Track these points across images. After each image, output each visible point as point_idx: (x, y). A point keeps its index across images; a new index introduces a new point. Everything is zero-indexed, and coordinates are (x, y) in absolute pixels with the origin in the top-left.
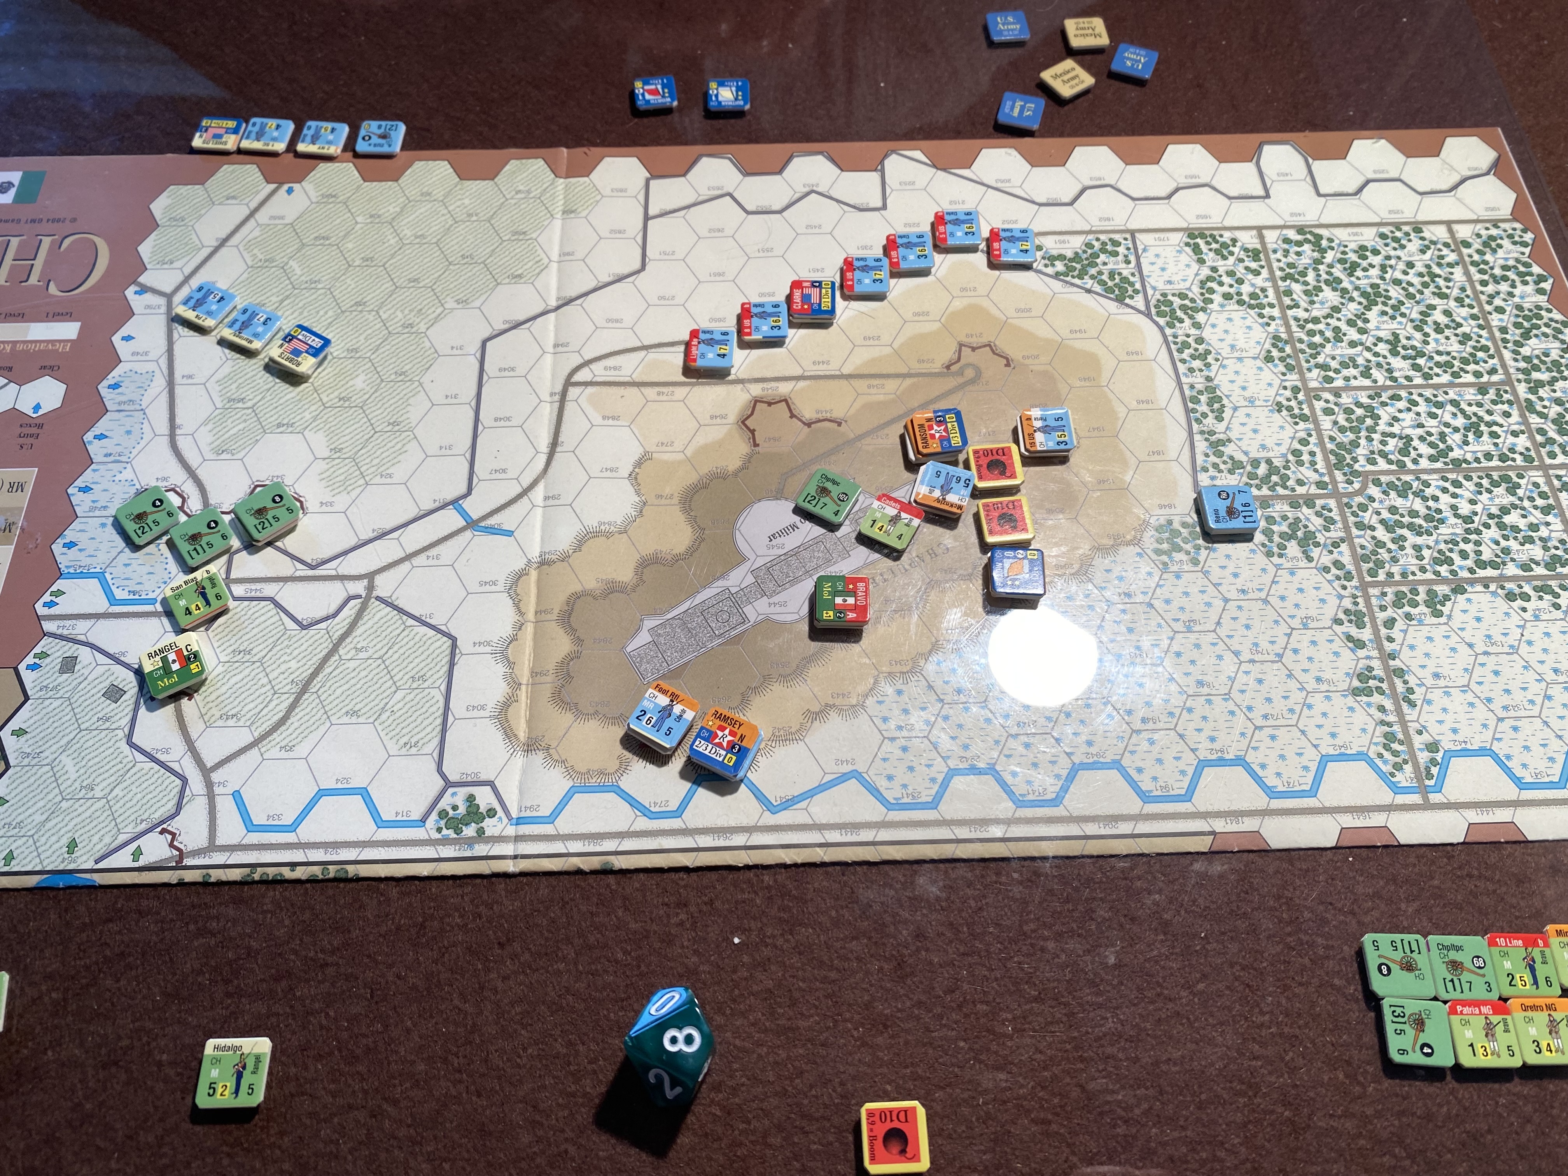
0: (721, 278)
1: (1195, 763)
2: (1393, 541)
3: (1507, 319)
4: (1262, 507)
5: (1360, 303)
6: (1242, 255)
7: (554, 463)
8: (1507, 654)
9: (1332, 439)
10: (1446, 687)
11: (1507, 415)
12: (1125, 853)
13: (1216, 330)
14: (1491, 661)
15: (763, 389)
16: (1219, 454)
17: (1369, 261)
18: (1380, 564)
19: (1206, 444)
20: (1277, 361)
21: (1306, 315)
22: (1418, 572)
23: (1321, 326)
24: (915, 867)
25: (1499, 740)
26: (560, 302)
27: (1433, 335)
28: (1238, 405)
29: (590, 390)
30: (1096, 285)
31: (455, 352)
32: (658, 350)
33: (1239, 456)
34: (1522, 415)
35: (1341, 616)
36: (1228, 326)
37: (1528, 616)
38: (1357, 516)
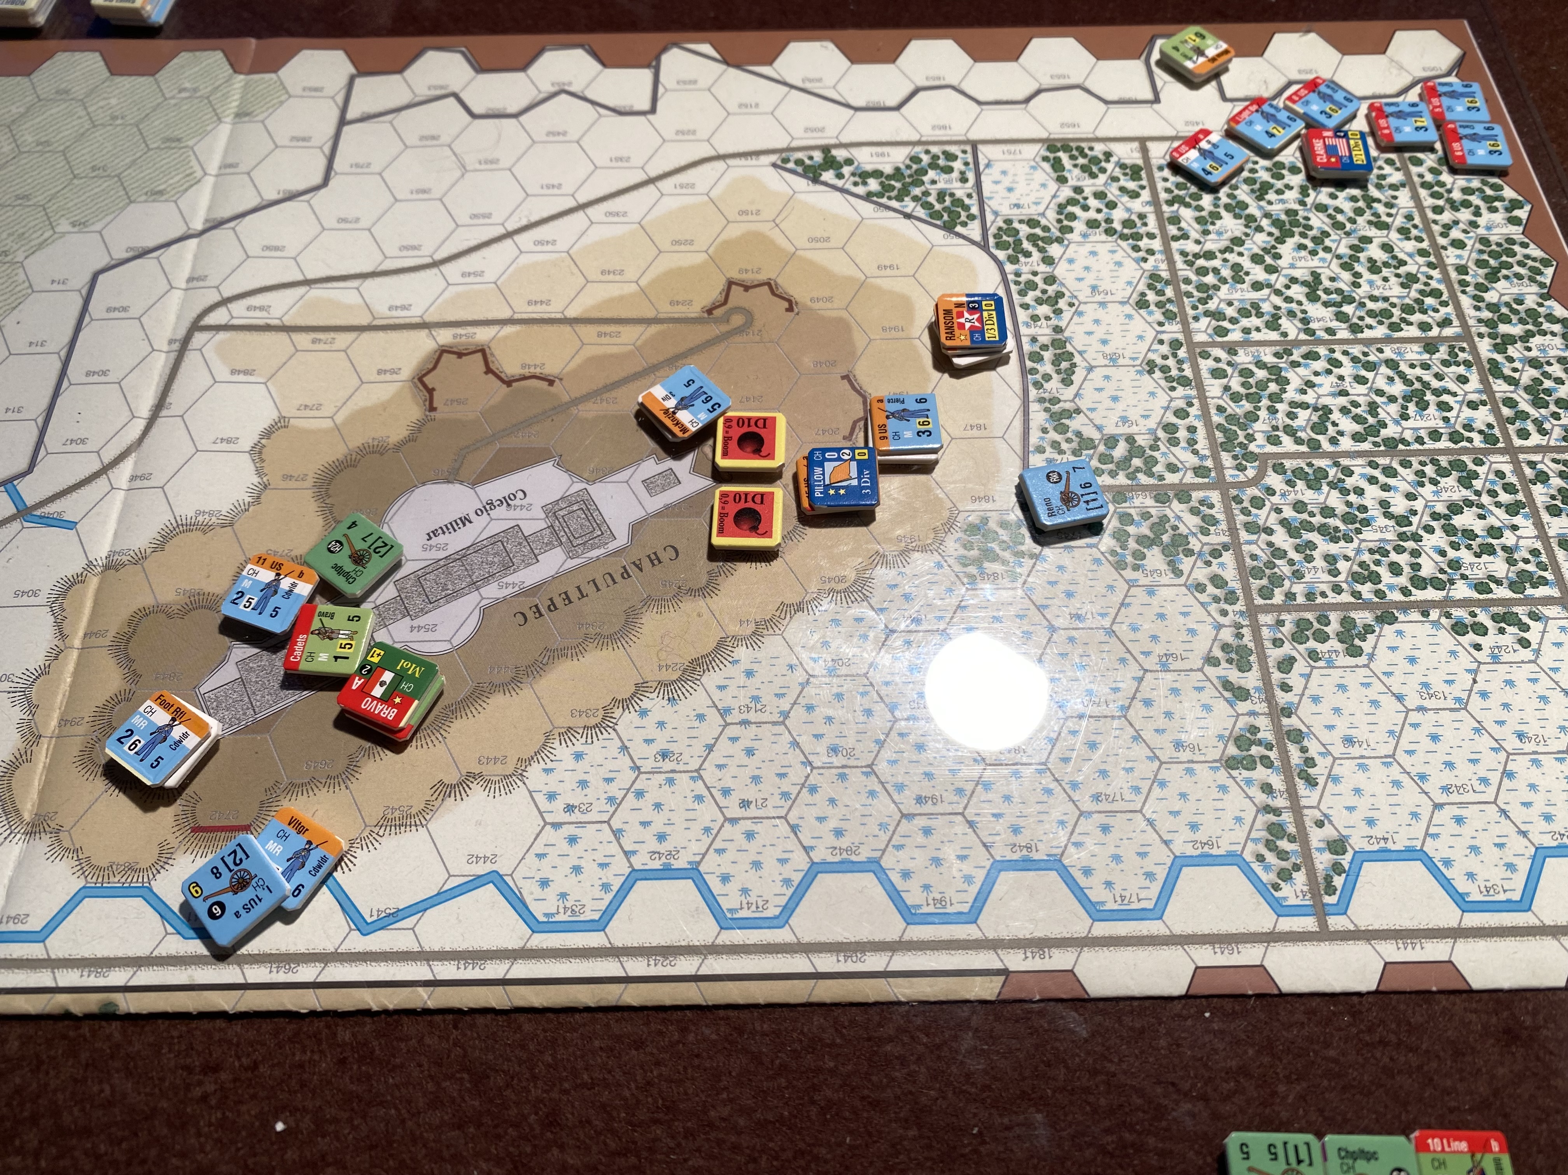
0: (425, 196)
1: (988, 864)
2: (1298, 549)
3: (1467, 256)
4: (1114, 501)
5: (1270, 234)
6: (1118, 172)
7: (154, 431)
8: (1452, 710)
9: (1220, 409)
10: (1362, 757)
11: (1463, 380)
12: (872, 999)
13: (1073, 267)
14: (1427, 721)
15: (455, 336)
16: (1062, 429)
17: (1285, 181)
18: (1277, 581)
19: (1045, 415)
20: (1153, 307)
21: (1196, 249)
22: (1330, 594)
23: (1216, 263)
24: (562, 1017)
25: (1435, 836)
26: (208, 225)
27: (1367, 275)
28: (1094, 363)
29: (222, 336)
30: (919, 208)
31: (55, 287)
32: (325, 285)
33: (1090, 432)
34: (1484, 381)
35: (1217, 653)
36: (1091, 261)
37: (1481, 656)
38: (1248, 514)
